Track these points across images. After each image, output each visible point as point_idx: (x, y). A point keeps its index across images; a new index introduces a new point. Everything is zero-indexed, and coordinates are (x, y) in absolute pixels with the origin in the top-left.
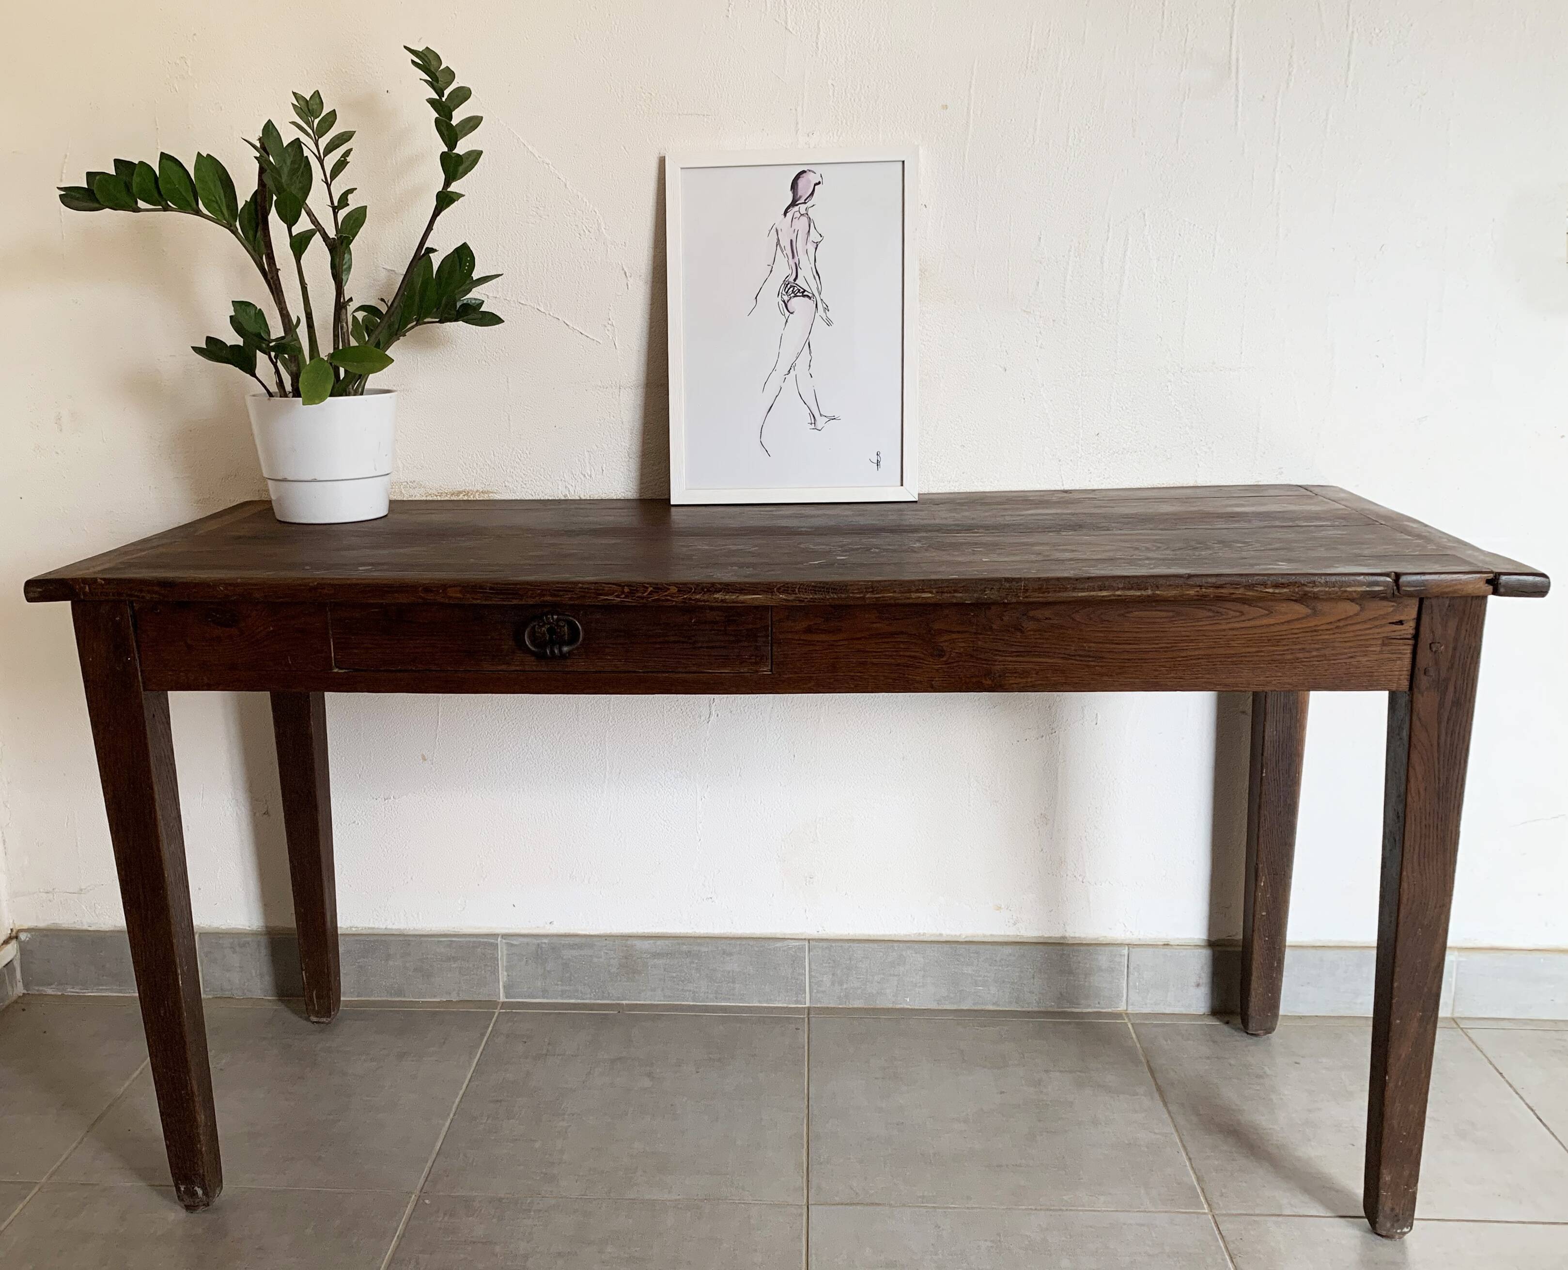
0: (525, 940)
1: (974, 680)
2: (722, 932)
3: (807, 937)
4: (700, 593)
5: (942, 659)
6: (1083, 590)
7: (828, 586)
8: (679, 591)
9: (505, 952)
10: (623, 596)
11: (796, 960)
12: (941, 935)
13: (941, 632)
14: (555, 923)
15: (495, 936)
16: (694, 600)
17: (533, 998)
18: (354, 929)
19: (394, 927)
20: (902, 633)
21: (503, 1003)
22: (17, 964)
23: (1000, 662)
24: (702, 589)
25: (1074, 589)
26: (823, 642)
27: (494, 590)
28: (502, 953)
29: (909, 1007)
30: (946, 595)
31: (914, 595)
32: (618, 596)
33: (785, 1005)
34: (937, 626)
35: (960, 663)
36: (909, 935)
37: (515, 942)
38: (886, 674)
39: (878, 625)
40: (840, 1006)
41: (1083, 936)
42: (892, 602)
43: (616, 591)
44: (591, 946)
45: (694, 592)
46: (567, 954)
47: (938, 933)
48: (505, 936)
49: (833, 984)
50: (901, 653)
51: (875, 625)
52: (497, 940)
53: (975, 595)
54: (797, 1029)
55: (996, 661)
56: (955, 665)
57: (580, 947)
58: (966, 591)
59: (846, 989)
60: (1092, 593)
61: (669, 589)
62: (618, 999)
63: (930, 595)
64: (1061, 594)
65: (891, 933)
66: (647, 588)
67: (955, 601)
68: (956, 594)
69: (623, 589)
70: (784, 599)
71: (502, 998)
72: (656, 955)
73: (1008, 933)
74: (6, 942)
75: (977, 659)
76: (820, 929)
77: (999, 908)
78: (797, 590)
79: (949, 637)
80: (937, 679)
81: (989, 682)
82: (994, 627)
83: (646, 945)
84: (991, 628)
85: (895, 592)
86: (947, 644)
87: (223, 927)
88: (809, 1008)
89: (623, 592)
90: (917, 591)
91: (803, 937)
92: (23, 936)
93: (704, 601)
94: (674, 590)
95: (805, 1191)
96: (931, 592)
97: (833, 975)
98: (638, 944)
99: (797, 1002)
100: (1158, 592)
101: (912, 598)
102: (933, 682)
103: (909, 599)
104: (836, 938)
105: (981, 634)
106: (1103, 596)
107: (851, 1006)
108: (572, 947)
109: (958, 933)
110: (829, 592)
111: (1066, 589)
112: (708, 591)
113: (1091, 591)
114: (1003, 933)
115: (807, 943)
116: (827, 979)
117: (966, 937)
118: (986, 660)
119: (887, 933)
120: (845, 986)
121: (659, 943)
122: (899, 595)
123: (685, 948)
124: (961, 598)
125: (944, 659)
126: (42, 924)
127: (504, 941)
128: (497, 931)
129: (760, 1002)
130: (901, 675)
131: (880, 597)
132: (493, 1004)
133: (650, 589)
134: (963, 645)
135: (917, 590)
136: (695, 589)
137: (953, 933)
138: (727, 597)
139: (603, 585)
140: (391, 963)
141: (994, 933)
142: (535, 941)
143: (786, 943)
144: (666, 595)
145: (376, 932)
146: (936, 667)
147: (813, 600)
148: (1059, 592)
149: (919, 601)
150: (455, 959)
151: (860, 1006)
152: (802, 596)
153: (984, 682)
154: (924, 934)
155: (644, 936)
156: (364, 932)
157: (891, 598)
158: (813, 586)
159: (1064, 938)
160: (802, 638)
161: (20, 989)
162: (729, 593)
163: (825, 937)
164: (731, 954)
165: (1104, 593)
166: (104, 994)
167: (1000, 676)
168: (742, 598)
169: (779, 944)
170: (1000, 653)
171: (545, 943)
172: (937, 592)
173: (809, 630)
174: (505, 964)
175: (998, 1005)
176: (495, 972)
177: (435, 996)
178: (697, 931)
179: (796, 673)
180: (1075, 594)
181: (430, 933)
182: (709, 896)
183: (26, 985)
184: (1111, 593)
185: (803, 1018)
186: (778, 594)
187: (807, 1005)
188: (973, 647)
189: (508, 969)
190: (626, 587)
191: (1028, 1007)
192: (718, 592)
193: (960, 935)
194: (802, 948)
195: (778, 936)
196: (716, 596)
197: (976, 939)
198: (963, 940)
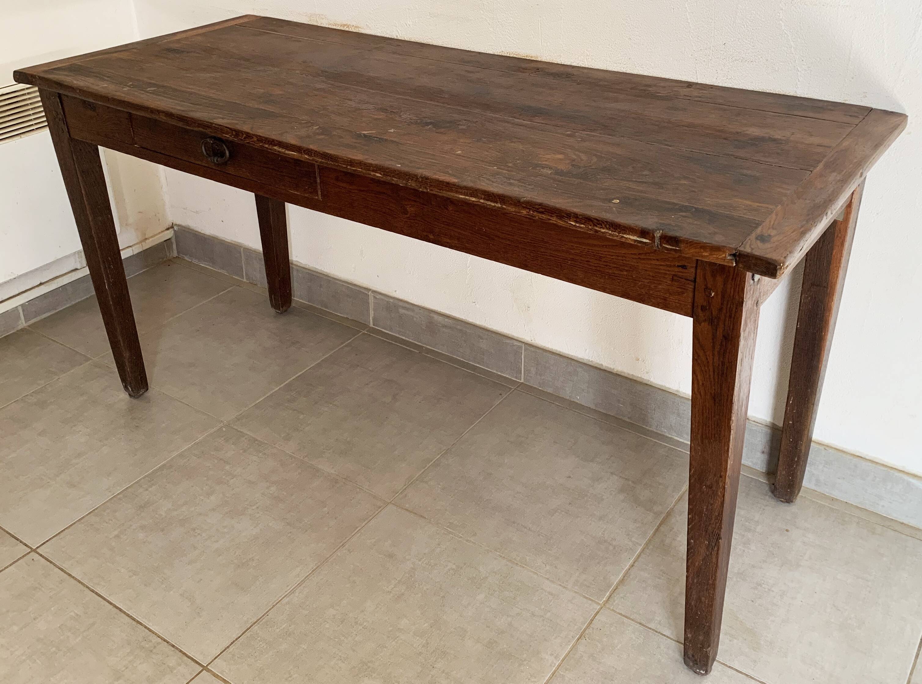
0: (382, 297)
1: (426, 234)
2: (480, 324)
3: (525, 342)
4: (267, 144)
5: (406, 216)
7: (328, 156)
8: (258, 140)
9: (372, 301)
10: (233, 137)
11: (517, 353)
12: (602, 365)
13: (405, 198)
14: (397, 292)
15: (370, 290)
16: (265, 147)
17: (385, 329)
19: (324, 271)
20: (384, 194)
21: (372, 328)
22: (174, 241)
23: (438, 226)
24: (268, 142)
26: (345, 188)
28: (371, 300)
29: (578, 402)
30: (388, 177)
33: (510, 377)
34: (402, 194)
35: (416, 221)
36: (583, 359)
37: (377, 296)
38: (379, 217)
40: (540, 388)
42: (362, 174)
44: (413, 311)
46: (402, 311)
47: (600, 363)
48: (373, 291)
49: (536, 373)
50: (385, 206)
52: (369, 292)
55: (434, 225)
56: (414, 221)
57: (407, 309)
58: (400, 178)
59: (543, 379)
61: (253, 138)
62: (425, 344)
63: (380, 175)
64: (450, 193)
65: (572, 354)
67: (392, 183)
68: (392, 179)
70: (307, 158)
71: (371, 325)
72: (445, 326)
74: (168, 229)
75: (425, 221)
76: (533, 339)
77: (638, 359)
79: (409, 203)
80: (405, 228)
81: (433, 238)
82: (433, 202)
83: (440, 319)
84: (431, 205)
85: (361, 168)
86: (408, 206)
87: (254, 248)
88: (522, 384)
89: (233, 134)
90: (373, 171)
91: (523, 341)
92: (176, 228)
93: (270, 149)
94: (255, 139)
97: (537, 369)
98: (436, 317)
99: (516, 378)
101: (372, 175)
103: (369, 174)
104: (541, 347)
105: (426, 205)
106: (473, 201)
107: (545, 390)
108: (404, 308)
109: (612, 367)
111: (452, 191)
112: (271, 144)
115: (524, 345)
116: (533, 370)
117: (617, 371)
118: (429, 223)
119: (570, 353)
120: (542, 378)
122: (364, 171)
123: (459, 327)
124: (396, 181)
125: (408, 216)
126: (183, 224)
127: (372, 294)
128: (371, 288)
129: (497, 371)
131: (356, 171)
132: (365, 326)
134: (417, 209)
136: (265, 141)
137: (609, 366)
138: (280, 150)
140: (322, 289)
141: (637, 374)
142: (388, 299)
143: (512, 341)
146: (404, 220)
147: (322, 163)
149: (375, 178)
150: (349, 297)
151: (551, 392)
154: (592, 361)
155: (440, 314)
156: (312, 269)
157: (360, 172)
160: (334, 183)
161: (175, 254)
162: (280, 147)
163: (535, 345)
164: (482, 339)
165: (474, 199)
166: (207, 267)
167: (438, 235)
168: (287, 152)
169: (508, 341)
171: (391, 301)
172: (384, 175)
173: (337, 179)
174: (373, 307)
175: (631, 420)
176: (368, 310)
177: (341, 314)
178: (467, 319)
179: (333, 203)
181: (340, 279)
182: (474, 301)
183: (178, 253)
185: (512, 389)
186: (304, 154)
187: (522, 381)
188: (423, 212)
189: (374, 310)
190: (234, 132)
191: (650, 427)
192: (276, 146)
193: (613, 369)
194: (520, 347)
195: (510, 336)
196: (275, 148)
197: (623, 374)
198: (615, 372)
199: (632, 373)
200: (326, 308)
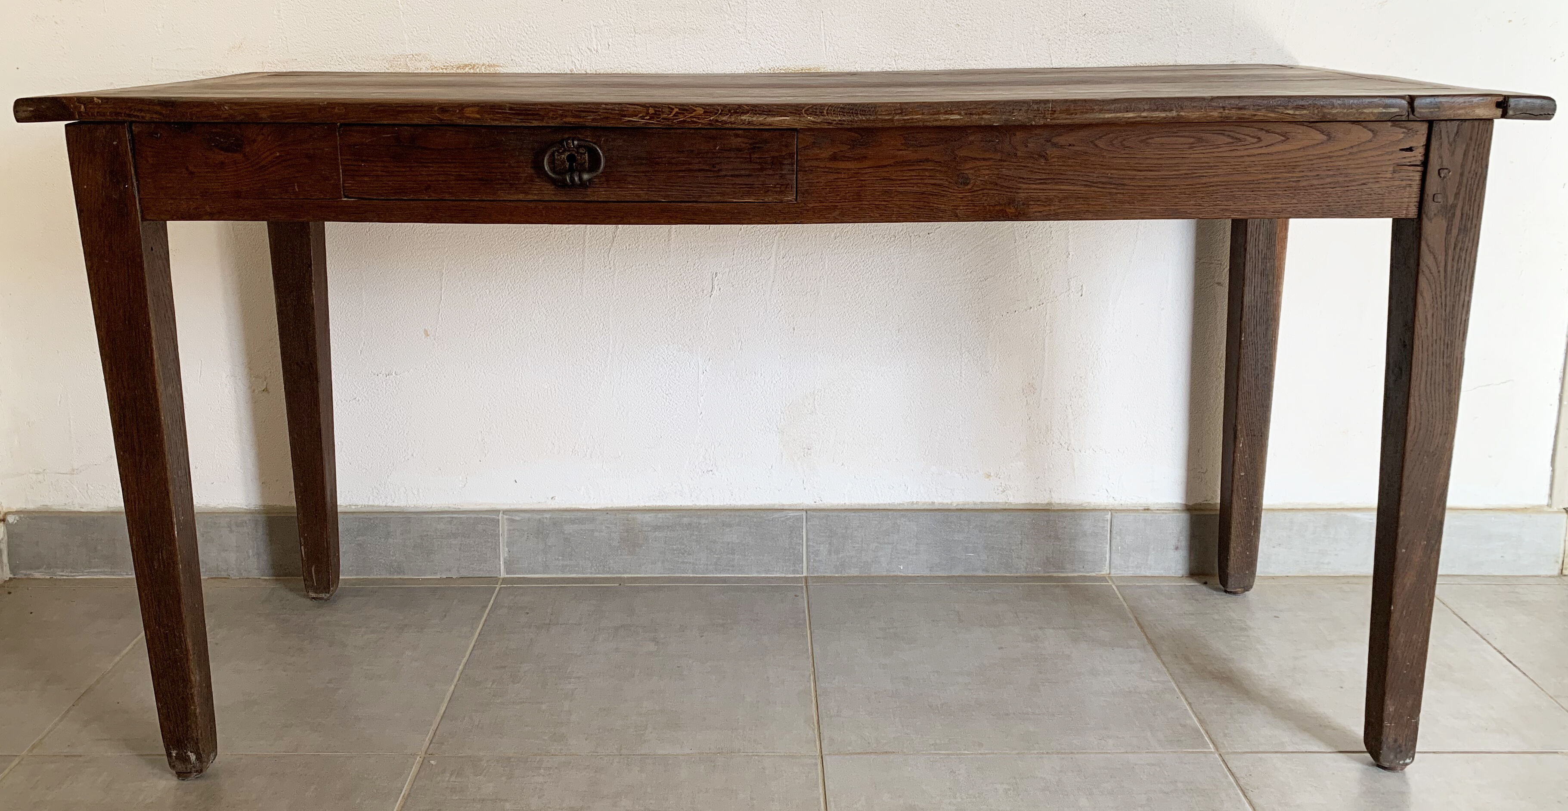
0: (527, 515)
1: (998, 208)
2: (722, 504)
3: (805, 508)
4: (727, 115)
5: (966, 187)
6: (1109, 111)
7: (856, 108)
8: (705, 112)
9: (506, 528)
10: (648, 117)
11: (793, 530)
12: (933, 503)
13: (966, 159)
14: (556, 498)
15: (497, 511)
16: (720, 122)
17: (534, 572)
18: (353, 507)
19: (395, 505)
20: (927, 160)
21: (504, 579)
22: (4, 546)
23: (1024, 189)
24: (729, 111)
25: (1101, 111)
26: (848, 169)
27: (514, 110)
28: (503, 528)
29: (903, 574)
30: (974, 116)
31: (942, 117)
32: (642, 118)
33: (783, 575)
34: (963, 153)
35: (985, 191)
36: (903, 504)
37: (517, 518)
38: (911, 203)
39: (904, 152)
40: (837, 575)
41: (1068, 502)
42: (921, 124)
43: (640, 112)
44: (593, 520)
45: (721, 114)
46: (569, 529)
47: (930, 501)
48: (505, 512)
49: (830, 552)
50: (926, 181)
51: (901, 152)
52: (498, 516)
53: (1004, 117)
54: (796, 596)
55: (1020, 189)
56: (979, 192)
57: (581, 521)
58: (995, 113)
59: (842, 558)
60: (1118, 115)
61: (695, 111)
62: (619, 571)
63: (958, 117)
64: (1087, 116)
65: (885, 502)
66: (673, 109)
67: (983, 123)
68: (984, 116)
69: (648, 110)
70: (813, 122)
71: (503, 575)
72: (657, 528)
73: (997, 501)
75: (1002, 186)
76: (817, 500)
77: (989, 476)
78: (825, 112)
79: (974, 165)
80: (961, 208)
81: (1013, 210)
82: (1019, 154)
83: (647, 518)
84: (1016, 155)
85: (923, 114)
86: (971, 171)
87: (220, 507)
88: (806, 578)
89: (648, 114)
90: (946, 113)
91: (801, 508)
92: (11, 519)
93: (731, 123)
94: (700, 111)
95: (818, 743)
96: (960, 114)
97: (830, 544)
98: (639, 516)
99: (794, 572)
100: (1182, 114)
101: (941, 121)
102: (957, 211)
103: (937, 120)
104: (832, 508)
105: (1005, 161)
106: (1129, 118)
107: (846, 575)
108: (573, 521)
109: (949, 502)
110: (857, 114)
111: (1092, 110)
112: (736, 112)
113: (1117, 112)
114: (992, 501)
115: (804, 513)
116: (823, 549)
117: (958, 505)
118: (1010, 188)
119: (882, 502)
120: (841, 556)
121: (660, 515)
122: (928, 117)
123: (685, 520)
124: (989, 119)
125: (969, 187)
126: (31, 507)
127: (505, 517)
128: (499, 507)
129: (758, 572)
130: (926, 204)
131: (908, 119)
132: (496, 580)
133: (676, 110)
134: (987, 172)
135: (946, 111)
136: (722, 111)
137: (945, 501)
138: (754, 119)
139: (628, 106)
140: (391, 540)
141: (984, 501)
142: (538, 517)
143: (785, 513)
144: (691, 117)
145: (375, 509)
146: (960, 195)
147: (841, 122)
148: (1087, 113)
149: (948, 123)
150: (455, 535)
151: (856, 574)
152: (831, 118)
153: (1008, 210)
154: (917, 503)
155: (644, 511)
156: (364, 510)
157: (918, 120)
158: (841, 108)
159: (1050, 504)
160: (827, 166)
161: (5, 572)
162: (756, 114)
163: (822, 507)
164: (729, 526)
167: (1023, 204)
168: (770, 119)
169: (776, 515)
170: (1024, 181)
171: (546, 518)
172: (966, 114)
173: (834, 158)
174: (506, 540)
175: (988, 571)
176: (495, 548)
177: (435, 573)
178: (698, 504)
179: (821, 202)
180: (1102, 116)
181: (431, 510)
182: (707, 470)
183: (12, 570)
184: (1137, 115)
185: (802, 587)
186: (806, 116)
187: (805, 574)
188: (998, 174)
189: (510, 544)
190: (650, 108)
191: (1017, 572)
192: (746, 113)
193: (951, 504)
194: (801, 518)
195: (776, 507)
196: (743, 118)
197: (967, 507)
198: (954, 508)
199: (980, 500)
200: (399, 573)
